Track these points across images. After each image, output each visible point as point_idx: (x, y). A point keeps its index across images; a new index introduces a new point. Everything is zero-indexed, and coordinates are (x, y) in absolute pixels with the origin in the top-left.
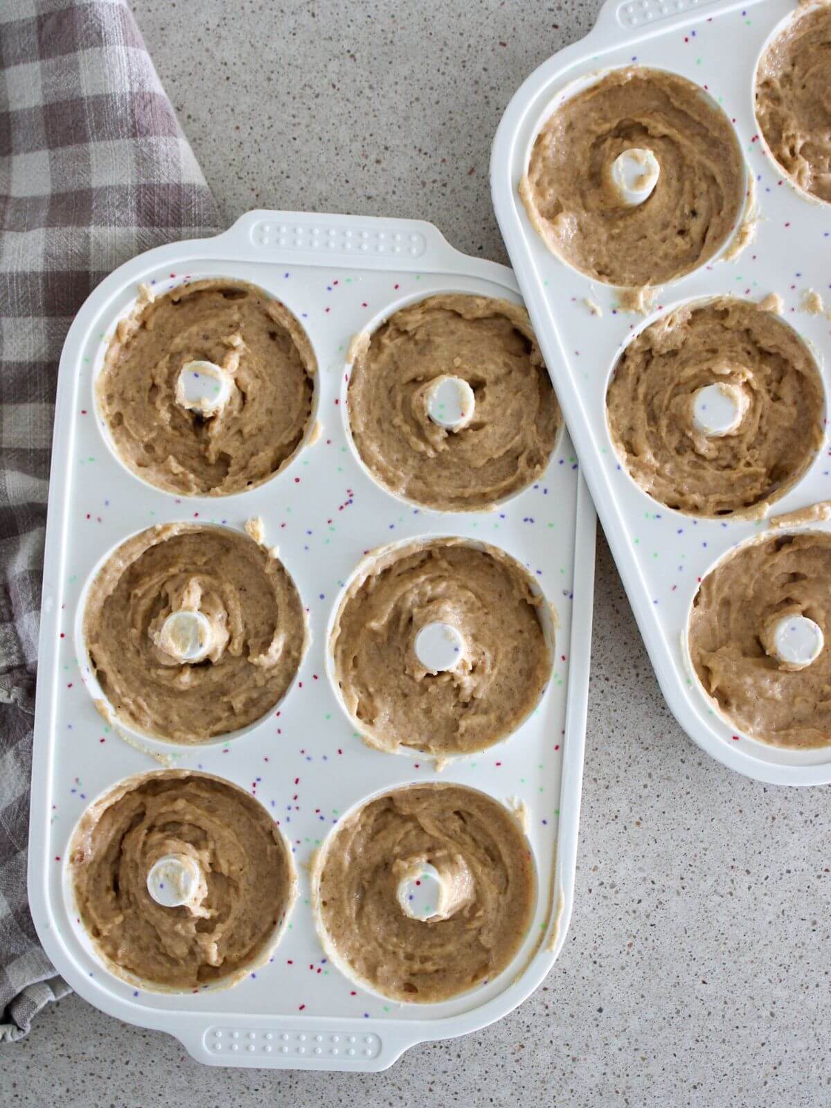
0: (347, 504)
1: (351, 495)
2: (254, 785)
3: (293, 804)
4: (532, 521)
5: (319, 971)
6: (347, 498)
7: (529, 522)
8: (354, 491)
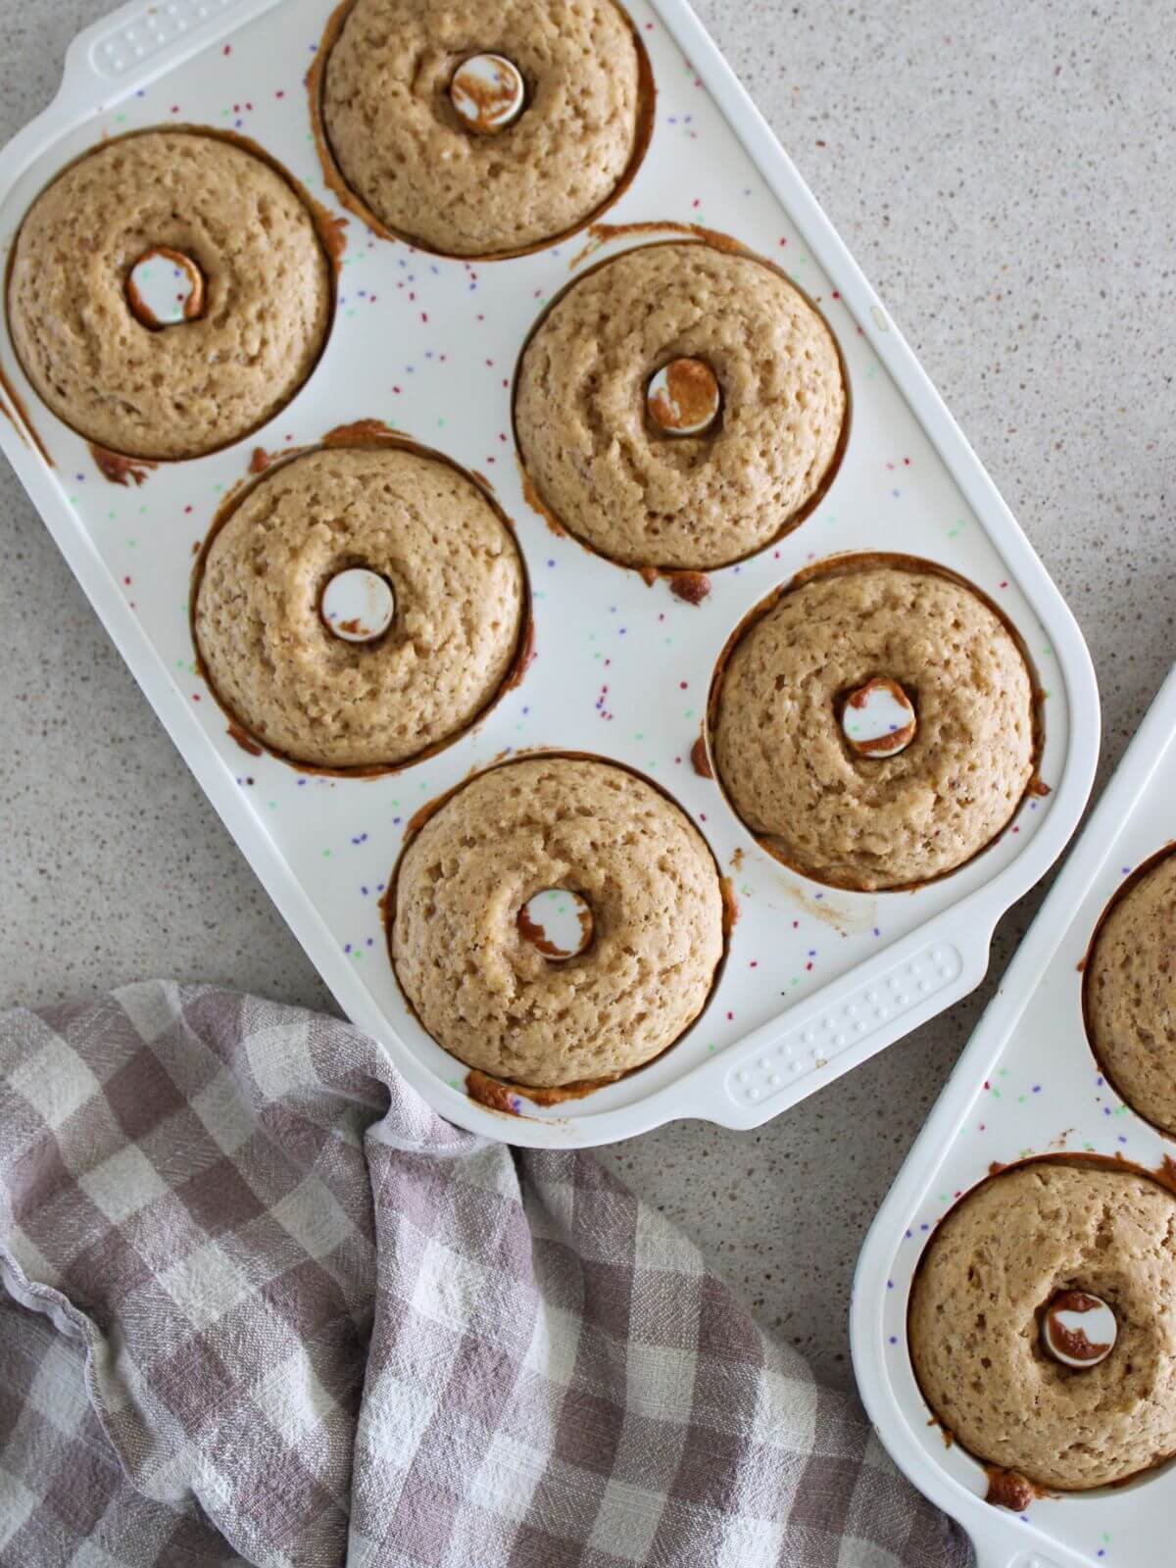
0: (602, 700)
1: (604, 714)
2: (474, 276)
3: (409, 287)
4: (356, 841)
5: (237, 109)
6: (606, 707)
7: (358, 837)
8: (604, 722)
